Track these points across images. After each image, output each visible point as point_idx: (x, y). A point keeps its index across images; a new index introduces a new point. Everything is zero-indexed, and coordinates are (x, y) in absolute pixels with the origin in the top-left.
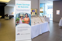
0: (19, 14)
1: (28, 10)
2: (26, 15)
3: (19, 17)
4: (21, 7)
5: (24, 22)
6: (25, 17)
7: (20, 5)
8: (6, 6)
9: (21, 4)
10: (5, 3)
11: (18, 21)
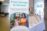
0: (15, 14)
1: (25, 10)
2: (23, 15)
3: (14, 18)
4: (17, 5)
5: (20, 24)
6: (22, 18)
7: (15, 2)
8: (2, 4)
9: (17, 2)
10: (1, 2)
11: (13, 23)
